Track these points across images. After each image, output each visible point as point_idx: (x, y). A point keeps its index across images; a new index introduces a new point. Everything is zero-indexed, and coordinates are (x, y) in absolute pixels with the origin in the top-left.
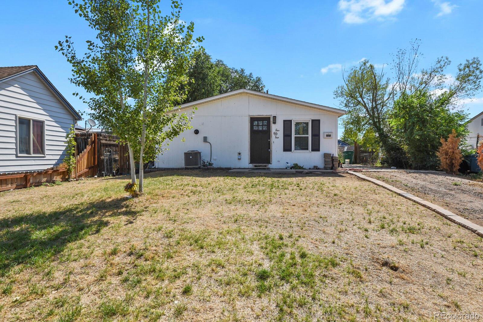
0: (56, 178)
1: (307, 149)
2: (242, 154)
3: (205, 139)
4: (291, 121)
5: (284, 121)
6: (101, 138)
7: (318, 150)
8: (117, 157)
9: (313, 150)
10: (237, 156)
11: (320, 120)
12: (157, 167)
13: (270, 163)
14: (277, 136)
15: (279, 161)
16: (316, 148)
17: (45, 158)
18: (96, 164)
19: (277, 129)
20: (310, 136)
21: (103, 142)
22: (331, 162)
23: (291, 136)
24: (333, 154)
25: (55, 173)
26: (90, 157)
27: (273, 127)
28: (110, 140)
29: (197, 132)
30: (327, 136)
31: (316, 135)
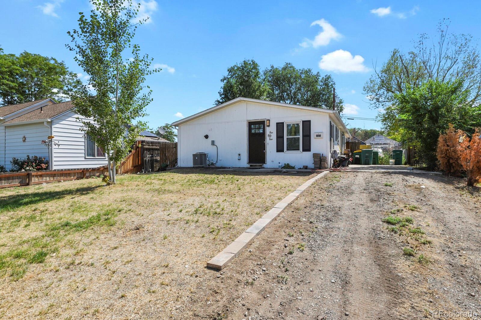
0: (107, 173)
1: (299, 149)
2: (242, 155)
3: (213, 143)
4: (283, 123)
5: (277, 123)
6: (144, 144)
7: (309, 150)
8: (158, 158)
9: (304, 150)
10: (237, 157)
11: (310, 121)
12: (179, 166)
13: (265, 163)
14: (271, 138)
15: (273, 161)
16: (307, 148)
17: (106, 160)
18: (140, 164)
19: (271, 131)
20: (301, 136)
21: (147, 147)
22: (319, 162)
23: (283, 137)
24: (322, 154)
25: (106, 170)
26: (135, 159)
27: (268, 130)
28: (152, 146)
29: (207, 137)
30: (317, 136)
31: (307, 136)
